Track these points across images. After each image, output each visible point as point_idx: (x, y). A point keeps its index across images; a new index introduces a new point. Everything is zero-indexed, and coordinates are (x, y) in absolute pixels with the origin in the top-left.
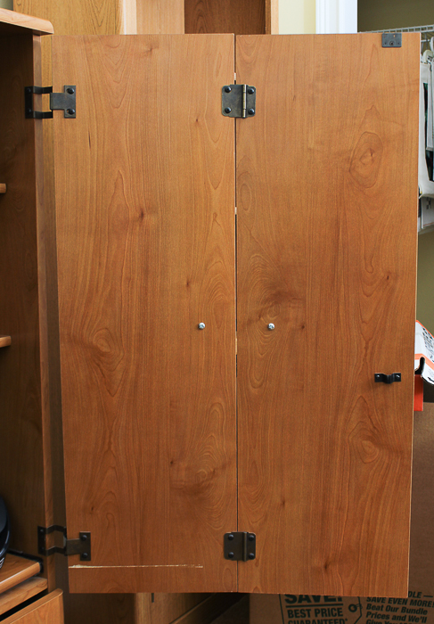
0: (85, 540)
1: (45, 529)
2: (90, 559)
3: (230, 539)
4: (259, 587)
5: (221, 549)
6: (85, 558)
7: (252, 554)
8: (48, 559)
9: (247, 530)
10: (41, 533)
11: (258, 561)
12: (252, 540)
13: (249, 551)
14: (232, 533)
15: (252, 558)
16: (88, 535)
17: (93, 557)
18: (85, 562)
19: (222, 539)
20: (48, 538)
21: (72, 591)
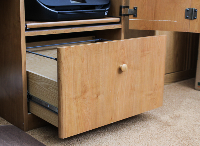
0: (135, 9)
1: (122, 6)
2: (136, 17)
3: (188, 11)
4: (197, 30)
5: (184, 15)
6: (135, 16)
7: (195, 17)
8: (122, 17)
9: (194, 8)
10: (121, 8)
11: (197, 20)
12: (196, 11)
13: (194, 16)
14: (189, 9)
15: (195, 19)
16: (137, 8)
17: (138, 16)
18: (135, 18)
19: (184, 11)
20: (123, 10)
21: (130, 28)
